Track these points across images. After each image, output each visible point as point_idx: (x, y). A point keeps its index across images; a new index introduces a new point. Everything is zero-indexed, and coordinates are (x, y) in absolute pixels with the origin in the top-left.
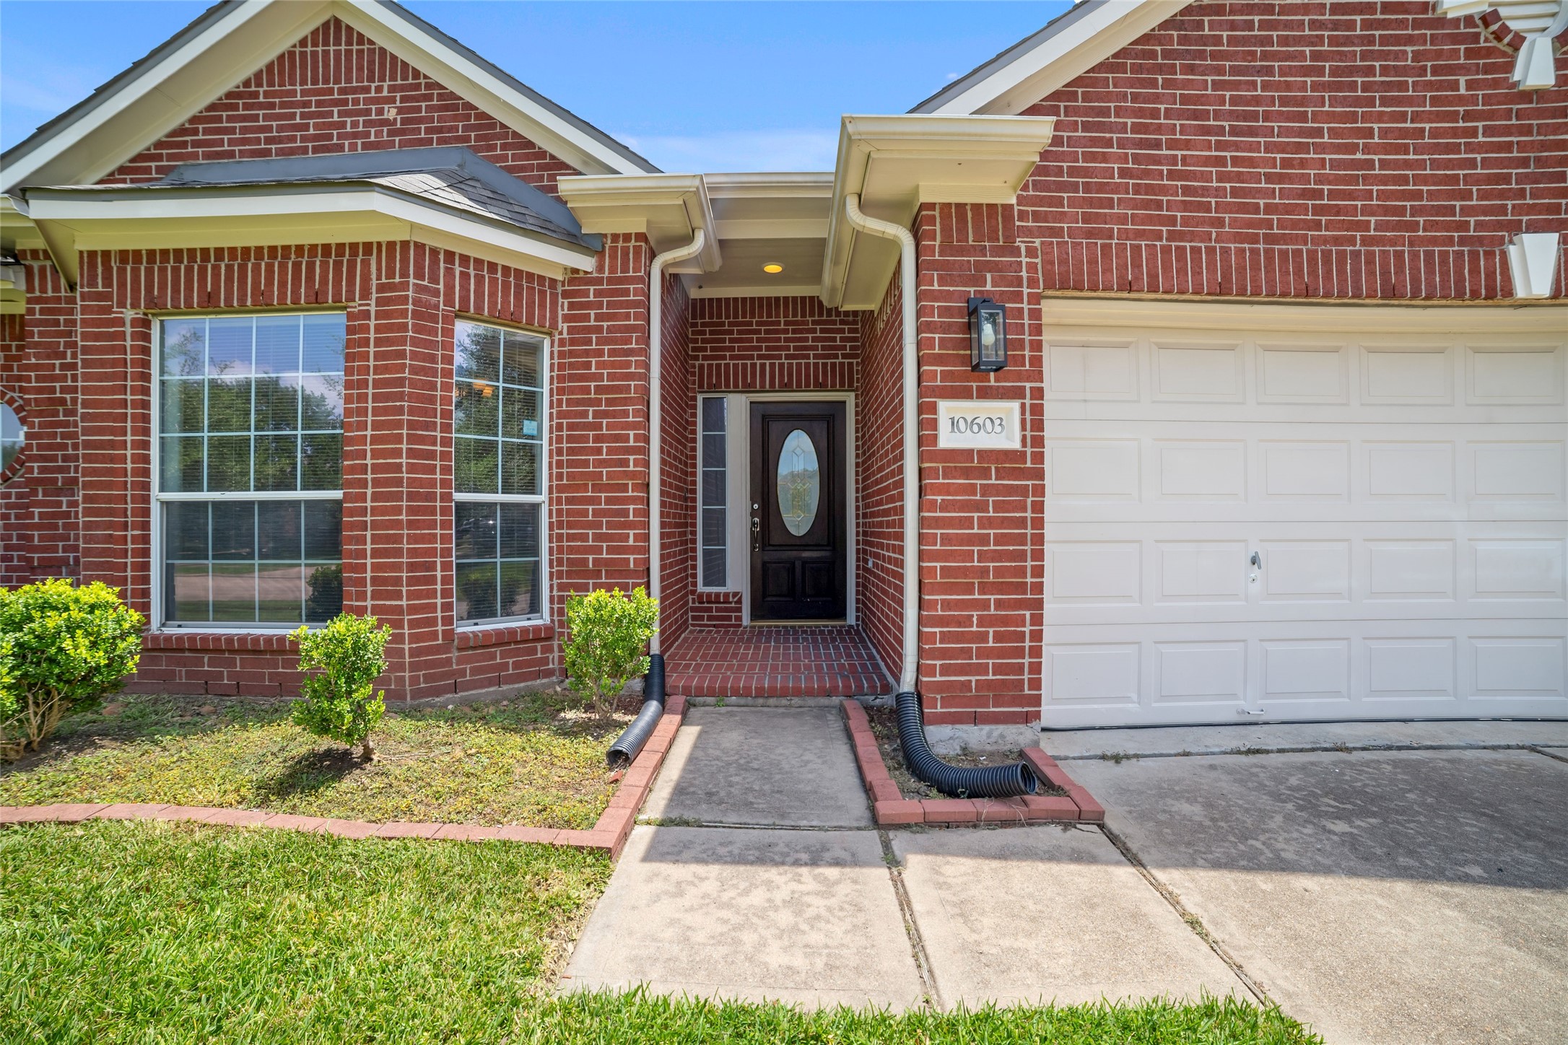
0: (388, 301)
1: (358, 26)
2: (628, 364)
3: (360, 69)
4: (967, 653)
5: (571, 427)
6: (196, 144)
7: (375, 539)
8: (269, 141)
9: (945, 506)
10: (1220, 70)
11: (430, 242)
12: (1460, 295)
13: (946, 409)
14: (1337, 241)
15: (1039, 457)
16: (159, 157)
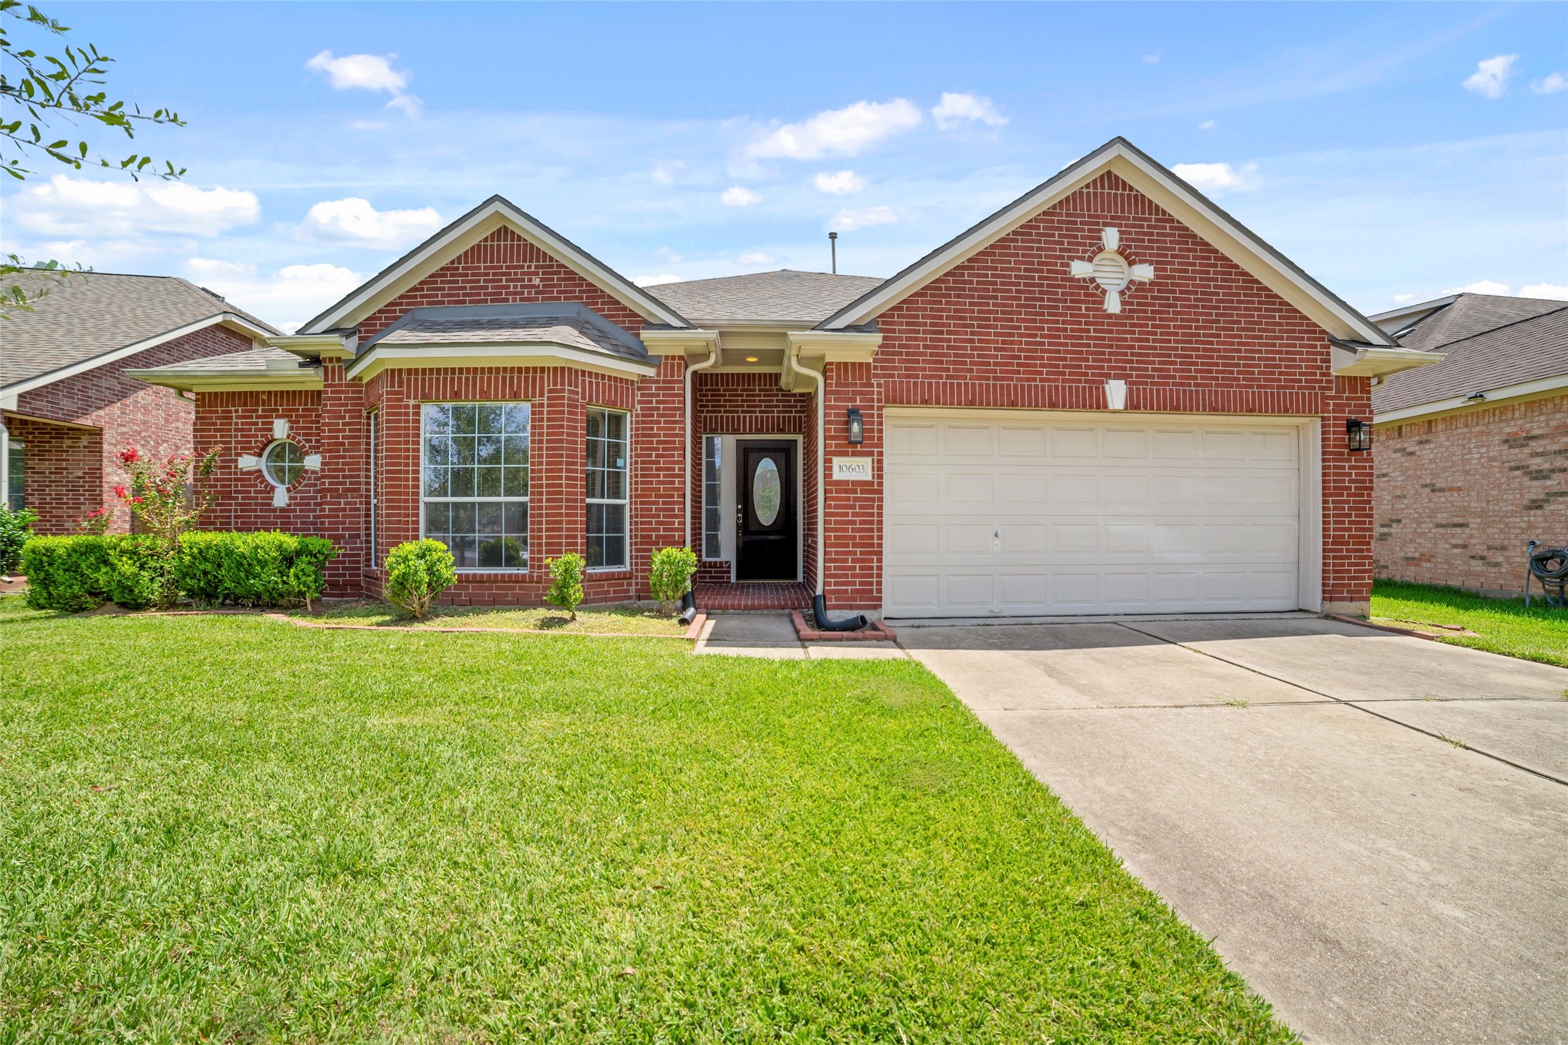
0: (554, 398)
1: (517, 232)
2: (674, 429)
3: (518, 255)
4: (846, 576)
5: (643, 462)
6: (422, 296)
7: (547, 523)
8: (465, 295)
9: (836, 507)
10: (972, 297)
11: (574, 367)
12: (1084, 407)
13: (837, 461)
14: (1028, 380)
15: (881, 484)
16: (401, 304)
